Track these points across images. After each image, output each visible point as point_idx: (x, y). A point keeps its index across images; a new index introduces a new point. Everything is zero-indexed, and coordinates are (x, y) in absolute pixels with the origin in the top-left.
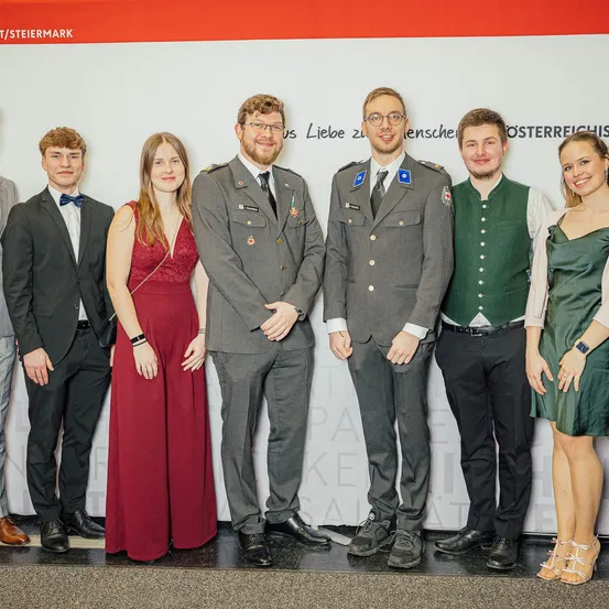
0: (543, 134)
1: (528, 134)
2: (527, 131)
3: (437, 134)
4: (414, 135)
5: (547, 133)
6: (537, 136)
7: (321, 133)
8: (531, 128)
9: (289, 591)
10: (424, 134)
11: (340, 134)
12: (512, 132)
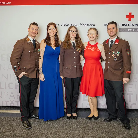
3: (89, 25)
4: (84, 26)
7: (64, 25)
9: (58, 122)
10: (86, 25)
11: (68, 25)
12: (105, 25)
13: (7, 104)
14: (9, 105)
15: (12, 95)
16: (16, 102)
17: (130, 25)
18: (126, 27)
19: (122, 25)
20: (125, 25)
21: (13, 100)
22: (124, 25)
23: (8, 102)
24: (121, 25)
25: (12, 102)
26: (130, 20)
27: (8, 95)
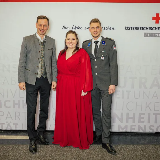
0: (134, 29)
1: (131, 29)
2: (130, 28)
3: (107, 28)
5: (136, 29)
6: (133, 30)
7: (76, 28)
8: (131, 27)
10: (104, 29)
11: (81, 28)
12: (127, 28)
13: (2, 127)
14: (4, 128)
15: (9, 116)
16: (14, 124)
17: (157, 29)
18: (152, 31)
19: (148, 29)
20: (152, 28)
21: (11, 122)
22: (150, 29)
23: (4, 124)
24: (146, 29)
25: (9, 125)
26: (157, 22)
27: (3, 115)
